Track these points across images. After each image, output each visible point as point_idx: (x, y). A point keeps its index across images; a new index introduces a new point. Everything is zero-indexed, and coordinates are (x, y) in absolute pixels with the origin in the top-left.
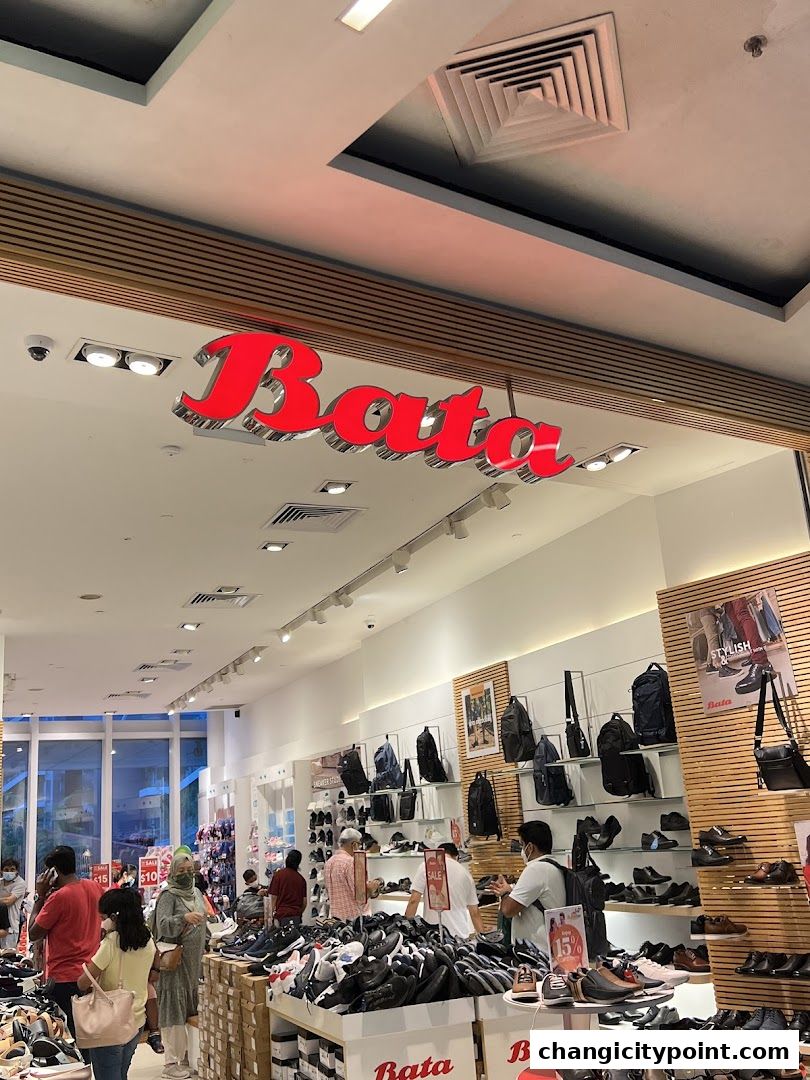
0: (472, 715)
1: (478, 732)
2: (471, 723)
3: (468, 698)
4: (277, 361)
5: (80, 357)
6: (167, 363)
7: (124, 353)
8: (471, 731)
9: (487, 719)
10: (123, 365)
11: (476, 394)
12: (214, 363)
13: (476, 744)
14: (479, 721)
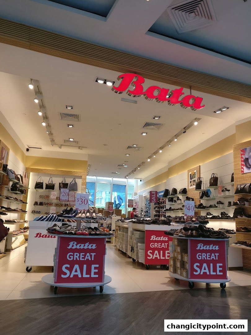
0: (191, 178)
1: (192, 182)
2: (191, 180)
3: (190, 174)
4: (135, 80)
5: (97, 81)
6: (114, 82)
7: (105, 80)
8: (191, 182)
9: (194, 179)
10: (105, 83)
11: (181, 89)
12: (121, 80)
13: (192, 185)
14: (193, 180)
